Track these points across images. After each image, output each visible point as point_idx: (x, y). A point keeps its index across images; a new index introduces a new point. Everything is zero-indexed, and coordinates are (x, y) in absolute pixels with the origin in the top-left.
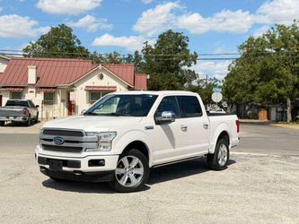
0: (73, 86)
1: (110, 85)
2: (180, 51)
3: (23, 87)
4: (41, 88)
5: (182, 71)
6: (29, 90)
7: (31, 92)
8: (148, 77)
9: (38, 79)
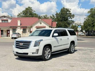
0: (32, 26)
1: (44, 26)
2: (68, 14)
3: (16, 27)
4: (22, 27)
5: (69, 21)
6: (18, 28)
7: (19, 28)
8: (57, 23)
9: (21, 24)
